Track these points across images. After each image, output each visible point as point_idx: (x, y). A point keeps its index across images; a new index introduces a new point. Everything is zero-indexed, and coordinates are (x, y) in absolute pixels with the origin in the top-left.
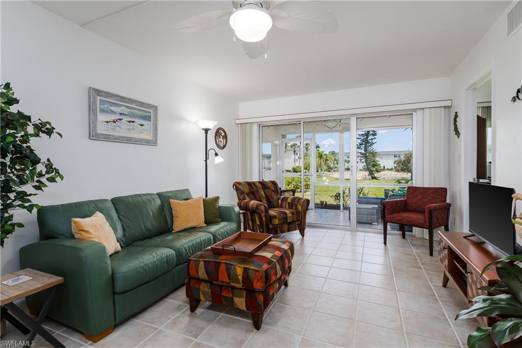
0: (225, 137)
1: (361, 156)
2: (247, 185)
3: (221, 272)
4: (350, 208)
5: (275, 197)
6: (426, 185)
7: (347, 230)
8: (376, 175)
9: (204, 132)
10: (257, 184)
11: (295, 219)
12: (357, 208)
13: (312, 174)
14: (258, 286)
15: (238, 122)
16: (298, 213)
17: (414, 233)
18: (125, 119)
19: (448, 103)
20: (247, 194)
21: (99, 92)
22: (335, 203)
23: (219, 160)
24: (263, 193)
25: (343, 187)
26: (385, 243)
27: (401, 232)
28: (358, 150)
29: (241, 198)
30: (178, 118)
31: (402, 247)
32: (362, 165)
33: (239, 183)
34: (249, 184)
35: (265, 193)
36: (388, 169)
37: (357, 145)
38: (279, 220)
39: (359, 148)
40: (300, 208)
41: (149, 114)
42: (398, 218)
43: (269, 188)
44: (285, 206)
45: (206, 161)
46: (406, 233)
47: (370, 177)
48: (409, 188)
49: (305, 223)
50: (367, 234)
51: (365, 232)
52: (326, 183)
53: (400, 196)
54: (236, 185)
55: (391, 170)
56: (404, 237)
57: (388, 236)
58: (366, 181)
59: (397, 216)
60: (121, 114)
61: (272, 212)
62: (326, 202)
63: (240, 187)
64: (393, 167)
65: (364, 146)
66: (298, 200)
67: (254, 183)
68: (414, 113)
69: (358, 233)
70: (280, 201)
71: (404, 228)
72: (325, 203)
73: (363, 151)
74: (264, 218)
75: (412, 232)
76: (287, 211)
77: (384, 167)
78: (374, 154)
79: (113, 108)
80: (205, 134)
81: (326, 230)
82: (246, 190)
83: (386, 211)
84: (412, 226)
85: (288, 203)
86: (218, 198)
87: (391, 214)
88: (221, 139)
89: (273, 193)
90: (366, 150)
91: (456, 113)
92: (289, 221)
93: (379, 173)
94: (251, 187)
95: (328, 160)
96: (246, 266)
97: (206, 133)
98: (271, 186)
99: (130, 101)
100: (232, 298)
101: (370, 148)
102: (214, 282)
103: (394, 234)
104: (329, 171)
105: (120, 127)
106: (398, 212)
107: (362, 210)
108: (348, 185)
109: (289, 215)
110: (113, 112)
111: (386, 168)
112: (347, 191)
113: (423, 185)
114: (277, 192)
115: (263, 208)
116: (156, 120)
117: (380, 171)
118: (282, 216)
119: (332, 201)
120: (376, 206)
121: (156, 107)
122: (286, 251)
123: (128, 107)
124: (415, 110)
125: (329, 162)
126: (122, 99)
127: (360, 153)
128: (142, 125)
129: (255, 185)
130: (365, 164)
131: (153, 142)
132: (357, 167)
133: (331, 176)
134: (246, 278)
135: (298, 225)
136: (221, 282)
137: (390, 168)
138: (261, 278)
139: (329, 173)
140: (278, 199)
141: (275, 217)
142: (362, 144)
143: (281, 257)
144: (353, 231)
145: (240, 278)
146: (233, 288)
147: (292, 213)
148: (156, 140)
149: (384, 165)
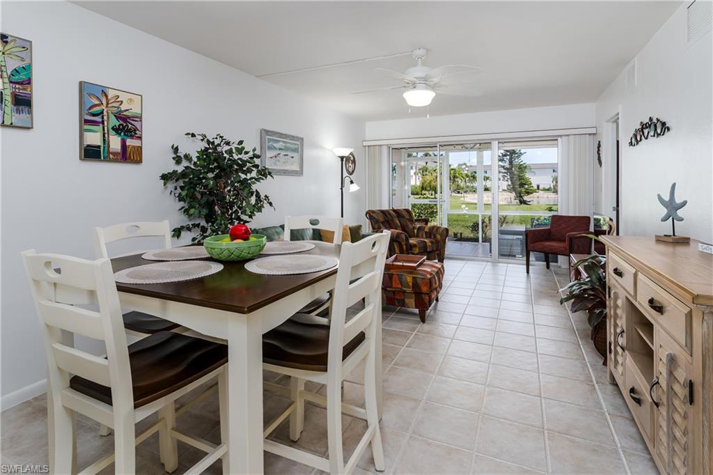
0: (354, 162)
1: (503, 171)
2: (381, 214)
3: (395, 280)
4: (491, 239)
5: (411, 226)
6: (571, 214)
7: (488, 262)
8: (526, 198)
9: (340, 159)
10: (392, 212)
11: (435, 249)
12: (499, 239)
13: (445, 200)
14: (425, 289)
15: (365, 144)
16: (437, 242)
17: (559, 263)
18: (283, 153)
19: (593, 131)
20: (383, 223)
21: (267, 132)
22: (472, 235)
23: (354, 188)
24: (397, 222)
25: (483, 215)
26: (528, 272)
27: (545, 263)
28: (500, 163)
29: (376, 227)
30: (315, 146)
31: (545, 276)
32: (505, 184)
33: (373, 212)
34: (383, 212)
35: (400, 222)
36: (544, 190)
37: (499, 156)
38: (419, 248)
39: (500, 160)
40: (438, 237)
41: (296, 147)
42: (540, 247)
43: (403, 217)
44: (422, 235)
45: (342, 189)
46: (551, 264)
47: (518, 201)
48: (554, 216)
49: (444, 253)
50: (509, 265)
51: (508, 263)
52: (465, 212)
53: (546, 225)
54: (370, 214)
55: (548, 190)
56: (548, 267)
57: (530, 267)
58: (512, 207)
59: (539, 245)
60: (280, 149)
61: (412, 241)
62: (461, 234)
63: (374, 215)
64: (552, 187)
65: (508, 157)
66: (437, 231)
67: (387, 211)
68: (559, 139)
69: (501, 264)
70: (416, 231)
71: (549, 258)
72: (459, 235)
73: (507, 165)
74: (404, 247)
75: (557, 262)
76: (426, 240)
77: (538, 187)
78: (522, 168)
79: (275, 145)
80: (340, 162)
81: (465, 262)
82: (381, 219)
83: (529, 240)
84: (556, 254)
85: (426, 232)
86: (360, 226)
87: (534, 242)
88: (350, 165)
89: (409, 223)
90: (511, 163)
91: (599, 142)
92: (428, 250)
93: (532, 195)
94: (386, 215)
95: (457, 177)
96: (415, 276)
97: (342, 161)
98: (405, 214)
99: (286, 136)
100: (404, 300)
101: (516, 160)
102: (388, 289)
103: (538, 265)
104: (459, 192)
105: (279, 161)
106: (542, 241)
107: (505, 241)
108: (488, 213)
109: (429, 244)
110: (275, 148)
111: (541, 187)
112: (487, 220)
113: (568, 212)
114: (412, 221)
115: (403, 236)
116: (303, 151)
117: (532, 193)
118: (422, 245)
119: (468, 233)
120: (521, 237)
121: (302, 139)
122: (440, 269)
123: (284, 142)
124: (561, 136)
125: (458, 179)
126: (281, 135)
127: (503, 167)
128: (292, 157)
129: (390, 214)
130: (510, 183)
131: (299, 173)
132: (499, 187)
133: (462, 199)
134: (415, 285)
135: (438, 254)
136: (395, 288)
137: (547, 188)
138: (427, 284)
139: (460, 195)
140: (414, 228)
141: (415, 246)
142: (505, 155)
143: (437, 272)
144: (495, 263)
145: (411, 284)
146: (404, 292)
147: (432, 242)
148: (302, 171)
149: (538, 183)
